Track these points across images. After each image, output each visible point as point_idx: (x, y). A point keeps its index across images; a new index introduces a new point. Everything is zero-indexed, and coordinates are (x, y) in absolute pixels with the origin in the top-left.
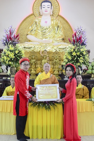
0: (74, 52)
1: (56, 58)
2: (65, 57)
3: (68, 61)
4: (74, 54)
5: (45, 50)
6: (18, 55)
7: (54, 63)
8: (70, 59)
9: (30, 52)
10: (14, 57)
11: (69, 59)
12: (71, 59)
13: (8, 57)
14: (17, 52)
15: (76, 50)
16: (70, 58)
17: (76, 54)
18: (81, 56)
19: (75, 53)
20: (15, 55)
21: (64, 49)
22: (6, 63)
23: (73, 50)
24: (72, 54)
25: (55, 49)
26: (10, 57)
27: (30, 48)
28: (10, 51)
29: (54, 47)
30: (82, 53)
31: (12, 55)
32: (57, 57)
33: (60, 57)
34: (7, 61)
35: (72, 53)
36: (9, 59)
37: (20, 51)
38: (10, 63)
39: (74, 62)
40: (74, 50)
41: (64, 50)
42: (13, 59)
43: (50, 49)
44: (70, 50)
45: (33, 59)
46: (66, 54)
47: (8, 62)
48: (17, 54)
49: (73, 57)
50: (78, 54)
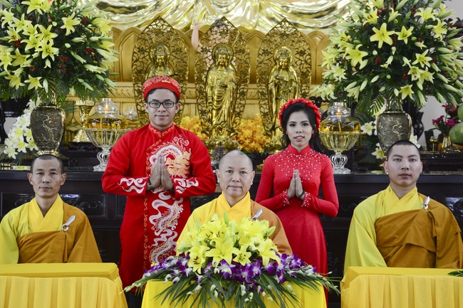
0: (384, 25)
1: (283, 61)
2: (328, 56)
3: (350, 77)
4: (382, 36)
5: (219, 23)
6: (77, 39)
7: (271, 86)
8: (358, 65)
9: (132, 30)
10: (56, 51)
11: (354, 63)
12: (363, 64)
13: (22, 52)
14: (69, 24)
15: (394, 15)
16: (358, 58)
17: (394, 37)
18: (421, 45)
19: (389, 29)
20: (58, 43)
21: (319, 15)
22: (12, 84)
23: (374, 14)
24: (373, 39)
25: (272, 19)
26: (32, 51)
27: (131, 10)
28: (28, 17)
29: (269, 6)
30: (423, 33)
31: (43, 42)
32: (286, 53)
33: (302, 53)
34: (18, 72)
35: (367, 30)
36: (27, 63)
37: (86, 21)
38: (34, 83)
39: (383, 81)
40: (383, 14)
41: (322, 22)
42: (48, 64)
43: (244, 18)
44: (361, 18)
45: (157, 65)
46: (335, 40)
47: (23, 78)
48: (73, 35)
49: (375, 53)
50: (405, 34)
